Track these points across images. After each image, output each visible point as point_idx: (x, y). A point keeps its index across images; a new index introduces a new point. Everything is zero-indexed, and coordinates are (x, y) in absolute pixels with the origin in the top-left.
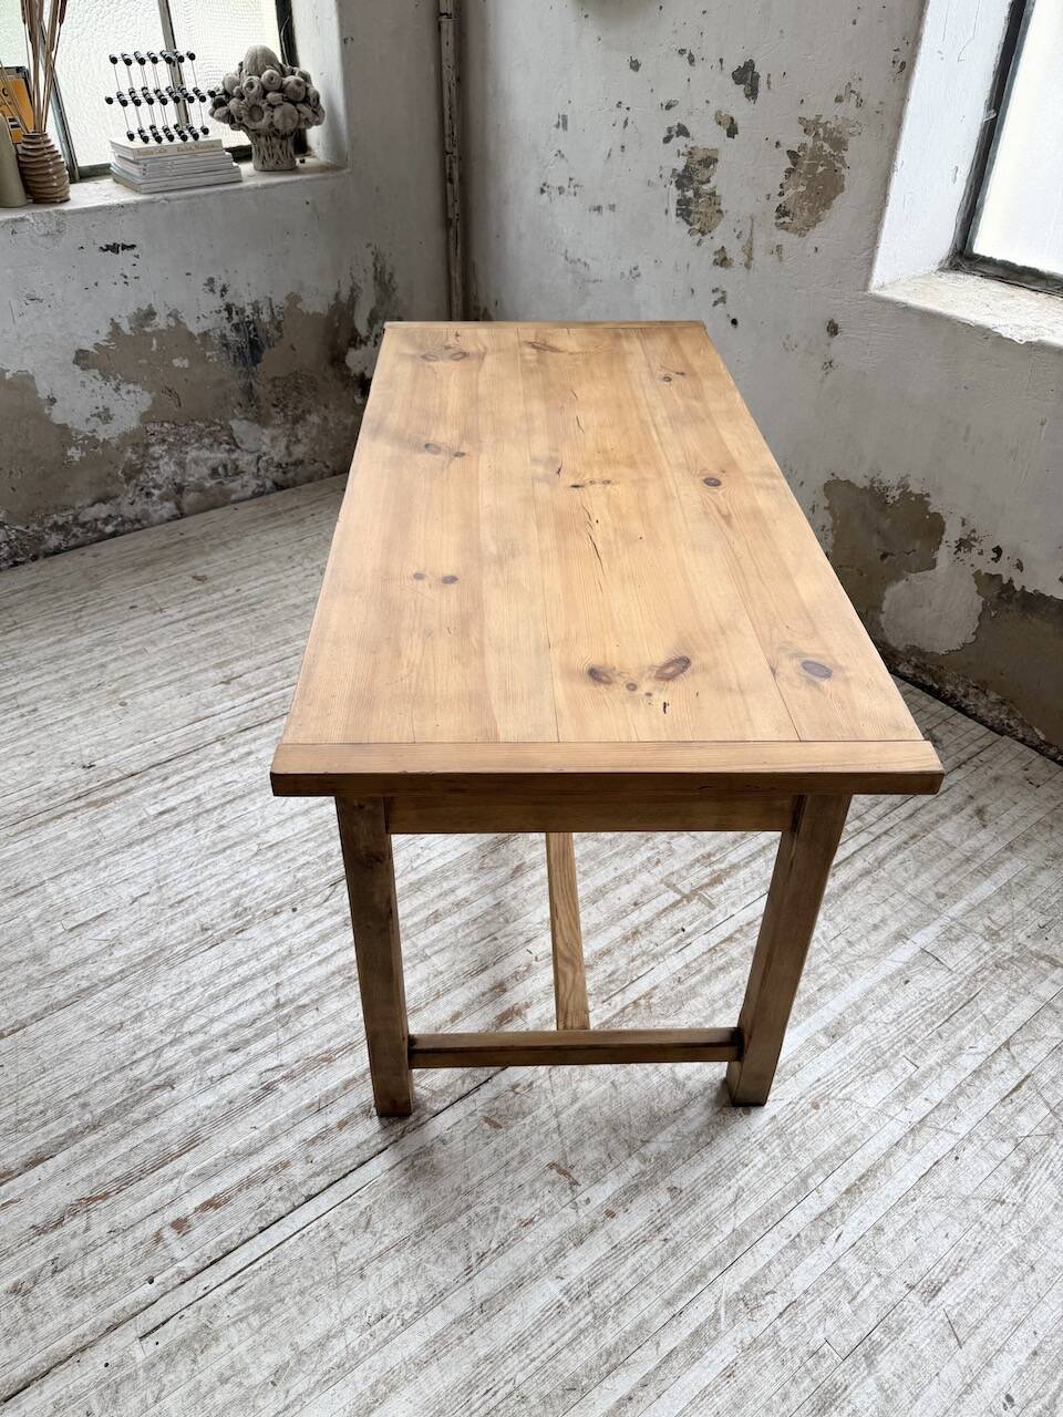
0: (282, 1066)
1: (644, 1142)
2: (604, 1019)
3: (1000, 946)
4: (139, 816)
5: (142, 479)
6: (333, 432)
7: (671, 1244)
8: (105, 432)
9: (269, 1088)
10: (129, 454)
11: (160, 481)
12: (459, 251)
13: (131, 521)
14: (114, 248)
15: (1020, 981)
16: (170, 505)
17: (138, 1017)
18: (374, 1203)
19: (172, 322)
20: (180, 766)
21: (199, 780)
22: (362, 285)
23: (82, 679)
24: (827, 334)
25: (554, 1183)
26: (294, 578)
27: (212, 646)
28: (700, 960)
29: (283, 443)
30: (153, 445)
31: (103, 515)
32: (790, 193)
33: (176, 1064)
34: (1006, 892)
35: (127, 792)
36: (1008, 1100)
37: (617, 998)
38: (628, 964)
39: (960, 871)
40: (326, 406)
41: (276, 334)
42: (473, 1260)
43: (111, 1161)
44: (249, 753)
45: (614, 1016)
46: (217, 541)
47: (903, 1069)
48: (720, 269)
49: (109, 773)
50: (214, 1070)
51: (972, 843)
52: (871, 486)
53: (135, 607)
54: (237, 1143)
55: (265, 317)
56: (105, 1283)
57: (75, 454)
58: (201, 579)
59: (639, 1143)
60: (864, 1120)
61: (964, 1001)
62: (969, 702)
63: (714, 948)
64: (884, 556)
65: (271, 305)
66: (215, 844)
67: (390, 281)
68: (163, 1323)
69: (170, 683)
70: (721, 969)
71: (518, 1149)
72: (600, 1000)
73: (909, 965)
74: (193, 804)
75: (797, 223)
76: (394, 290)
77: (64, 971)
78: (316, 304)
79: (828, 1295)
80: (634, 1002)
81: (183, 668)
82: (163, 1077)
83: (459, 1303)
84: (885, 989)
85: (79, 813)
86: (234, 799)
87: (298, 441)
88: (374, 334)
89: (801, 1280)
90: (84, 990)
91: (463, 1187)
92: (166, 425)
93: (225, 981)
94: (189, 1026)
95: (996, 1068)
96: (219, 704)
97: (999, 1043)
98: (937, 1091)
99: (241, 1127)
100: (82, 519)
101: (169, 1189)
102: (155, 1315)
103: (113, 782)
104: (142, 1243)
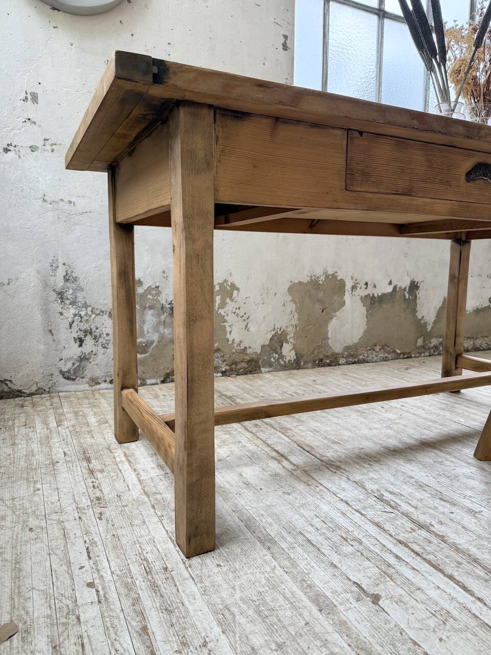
52: (311, 279)
64: (323, 311)
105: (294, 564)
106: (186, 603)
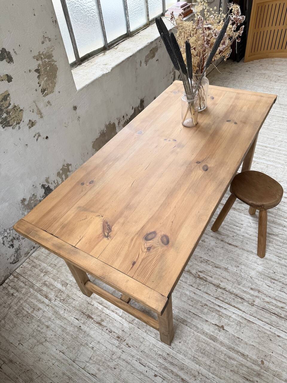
24: (75, 111)
48: (33, 128)
52: (101, 134)
75: (49, 90)
96: (236, 320)
105: (197, 328)
106: (184, 363)
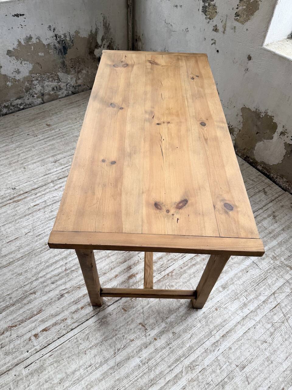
0: (66, 289)
1: (167, 318)
2: (158, 279)
3: (276, 262)
4: (28, 206)
5: (31, 91)
6: (90, 76)
7: (172, 349)
8: (18, 77)
9: (62, 296)
10: (26, 84)
11: (36, 92)
12: (131, 16)
13: (28, 105)
14: (17, 15)
15: (281, 274)
16: (40, 100)
17: (26, 271)
18: (90, 332)
19: (38, 41)
20: (40, 190)
21: (46, 195)
22: (99, 28)
23: (13, 159)
24: (247, 59)
25: (140, 329)
26: (76, 126)
27: (51, 149)
28: (188, 262)
29: (75, 79)
30: (34, 81)
31: (20, 103)
32: (240, 8)
33: (36, 287)
34: (280, 244)
35: (25, 198)
36: (272, 311)
37: (163, 273)
38: (167, 262)
39: (267, 236)
40: (88, 68)
41: (72, 44)
42: (116, 351)
43: (18, 315)
44: (61, 187)
45: (162, 278)
46: (54, 112)
47: (243, 300)
48: (215, 32)
49: (20, 191)
50: (47, 289)
51: (272, 227)
52: (256, 111)
53: (29, 134)
54: (53, 312)
55: (68, 39)
56: (15, 352)
57: (9, 84)
58: (49, 125)
59: (165, 318)
60: (230, 315)
61: (263, 279)
62: (278, 180)
63: (192, 258)
64: (257, 133)
65: (70, 35)
66: (50, 217)
67: (108, 26)
68: (31, 364)
69: (38, 161)
70: (194, 265)
71: (131, 318)
72: (158, 273)
73: (249, 267)
74: (44, 203)
75: (242, 19)
76: (110, 29)
77: (6, 256)
78: (84, 34)
79: (214, 367)
80: (168, 274)
81: (43, 156)
82: (33, 290)
83: (112, 363)
84: (241, 274)
85: (11, 204)
86: (56, 202)
87: (79, 79)
88: (103, 44)
89: (207, 362)
90: (11, 262)
91: (115, 329)
92: (38, 74)
93: (51, 261)
94: (40, 275)
95: (270, 301)
96: (53, 169)
97: (272, 293)
98: (252, 307)
99: (54, 307)
100: (13, 104)
101: (33, 325)
102: (28, 362)
103: (21, 195)
104: (25, 340)
